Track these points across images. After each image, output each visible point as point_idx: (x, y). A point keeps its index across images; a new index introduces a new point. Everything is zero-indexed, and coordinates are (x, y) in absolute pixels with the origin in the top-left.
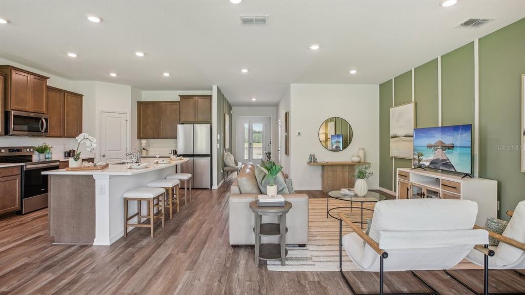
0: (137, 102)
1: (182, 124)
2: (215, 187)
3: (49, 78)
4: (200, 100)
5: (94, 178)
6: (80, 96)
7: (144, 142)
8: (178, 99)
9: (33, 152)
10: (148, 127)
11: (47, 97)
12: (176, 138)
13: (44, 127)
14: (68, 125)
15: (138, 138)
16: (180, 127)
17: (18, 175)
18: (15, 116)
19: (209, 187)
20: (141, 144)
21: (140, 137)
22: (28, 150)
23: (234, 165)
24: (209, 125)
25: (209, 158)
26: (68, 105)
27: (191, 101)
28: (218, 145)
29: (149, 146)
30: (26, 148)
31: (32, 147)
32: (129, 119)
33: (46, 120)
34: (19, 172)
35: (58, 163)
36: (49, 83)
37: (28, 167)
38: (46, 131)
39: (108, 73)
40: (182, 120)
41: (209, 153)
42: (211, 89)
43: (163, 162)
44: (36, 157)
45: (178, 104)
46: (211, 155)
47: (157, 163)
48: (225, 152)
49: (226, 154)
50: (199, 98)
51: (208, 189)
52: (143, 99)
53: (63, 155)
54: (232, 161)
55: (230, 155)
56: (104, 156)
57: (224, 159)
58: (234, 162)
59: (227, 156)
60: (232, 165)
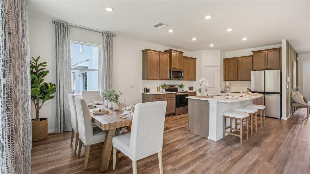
0: (224, 59)
1: (254, 70)
2: (284, 118)
3: (183, 52)
4: (269, 53)
5: (209, 102)
6: (195, 59)
7: (228, 83)
8: (251, 54)
9: (178, 87)
10: (231, 74)
11: (183, 61)
12: (251, 80)
13: (182, 76)
14: (190, 74)
15: (224, 81)
16: (252, 72)
18: (173, 71)
19: (279, 117)
20: (226, 84)
21: (225, 80)
22: (176, 86)
23: (303, 103)
24: (279, 70)
25: (279, 95)
26: (190, 64)
27: (263, 54)
28: (287, 85)
29: (231, 86)
30: (176, 85)
31: (178, 85)
32: (219, 69)
33: (183, 72)
34: (174, 96)
35: (187, 93)
36: (184, 55)
37: (177, 94)
38: (183, 78)
40: (254, 68)
41: (279, 91)
42: (281, 43)
43: (246, 96)
44: (179, 90)
45: (252, 57)
46: (280, 93)
47: (242, 96)
48: (292, 91)
49: (294, 93)
50: (269, 51)
51: (278, 119)
52: (227, 57)
53: (188, 89)
54: (301, 99)
55: (298, 94)
56: (206, 90)
57: (292, 97)
58: (303, 99)
59: (295, 95)
60: (301, 102)
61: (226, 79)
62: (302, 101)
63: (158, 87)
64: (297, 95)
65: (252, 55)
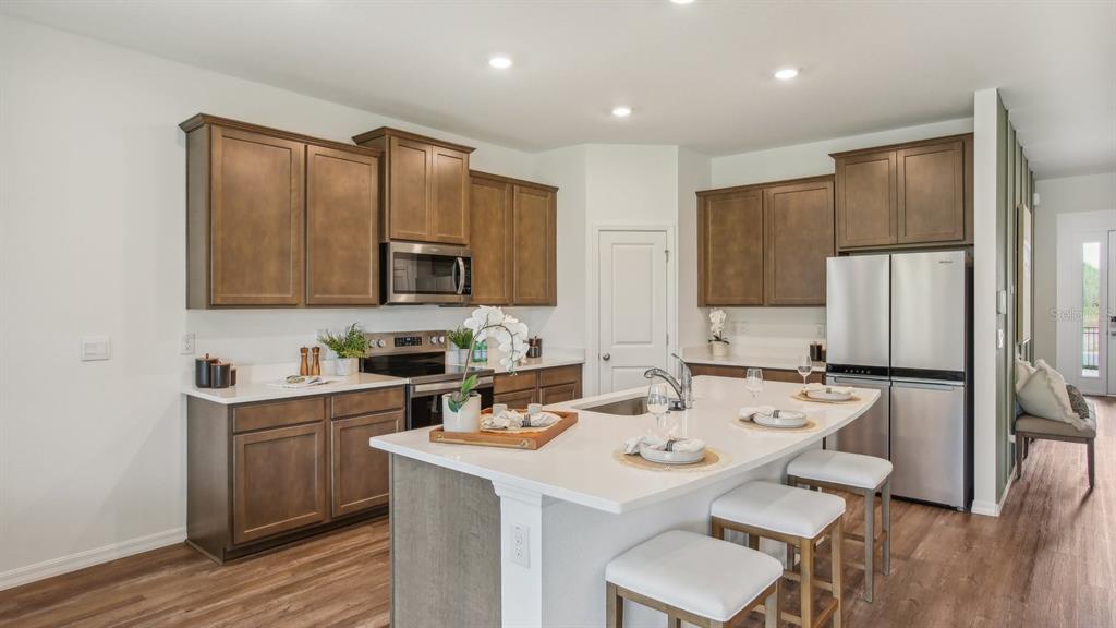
0: (697, 193)
1: (842, 254)
2: (987, 504)
3: (473, 150)
4: (913, 161)
5: (497, 494)
6: (549, 192)
7: (717, 315)
8: (829, 167)
9: (445, 345)
10: (731, 271)
11: (472, 201)
12: (824, 305)
13: (462, 282)
14: (520, 272)
15: (699, 306)
16: (834, 265)
17: (399, 409)
20: (710, 323)
21: (706, 302)
22: (434, 340)
23: (1070, 416)
24: (961, 255)
25: (959, 387)
26: (520, 219)
27: (882, 166)
28: (1001, 332)
29: (734, 330)
30: (431, 334)
31: (442, 333)
32: (673, 246)
33: (467, 261)
34: (400, 402)
35: (490, 379)
36: (477, 163)
37: (419, 388)
38: (467, 292)
39: (608, 111)
40: (843, 243)
41: (960, 367)
42: (969, 112)
44: (454, 359)
45: (829, 185)
46: (968, 377)
48: (1017, 355)
49: (1024, 368)
50: (910, 152)
52: (718, 181)
54: (1056, 397)
55: (1046, 373)
56: (607, 359)
57: (1018, 386)
58: (1066, 401)
59: (1031, 378)
60: (1057, 415)
61: (710, 299)
62: (1064, 409)
63: (304, 350)
64: (1039, 378)
65: (832, 170)
